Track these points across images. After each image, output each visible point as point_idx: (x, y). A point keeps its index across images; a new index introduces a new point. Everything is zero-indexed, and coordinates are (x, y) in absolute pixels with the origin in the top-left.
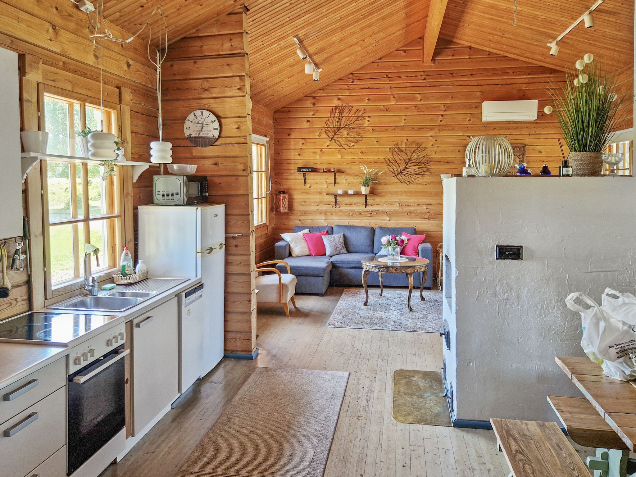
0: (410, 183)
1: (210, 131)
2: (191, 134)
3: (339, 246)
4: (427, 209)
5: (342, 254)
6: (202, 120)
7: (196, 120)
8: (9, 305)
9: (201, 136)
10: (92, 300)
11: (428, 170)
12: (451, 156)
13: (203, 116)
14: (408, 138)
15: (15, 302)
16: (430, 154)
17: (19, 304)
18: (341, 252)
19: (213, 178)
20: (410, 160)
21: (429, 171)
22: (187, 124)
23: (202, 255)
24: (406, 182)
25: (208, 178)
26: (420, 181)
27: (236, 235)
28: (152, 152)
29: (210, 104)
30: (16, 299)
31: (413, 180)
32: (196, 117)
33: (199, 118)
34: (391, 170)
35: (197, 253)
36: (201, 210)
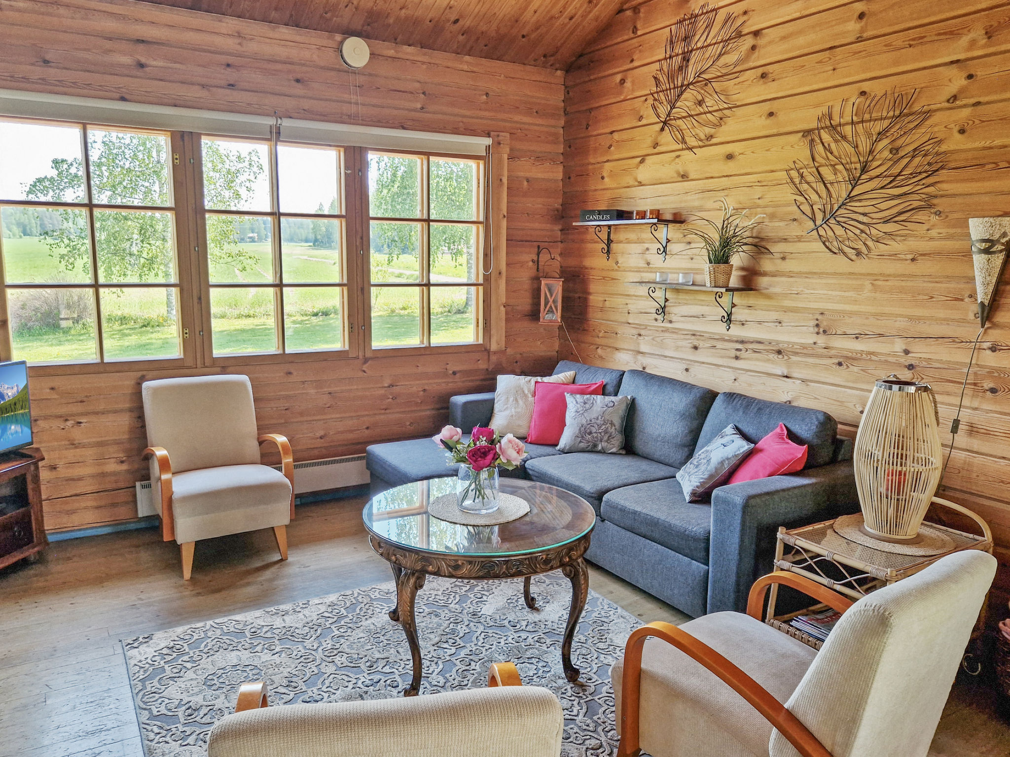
0: (859, 253)
3: (594, 430)
4: (907, 352)
5: (603, 452)
11: (928, 205)
12: (998, 142)
14: (865, 87)
16: (941, 136)
18: (600, 448)
20: (864, 170)
21: (930, 206)
24: (846, 250)
26: (895, 246)
31: (870, 243)
34: (806, 208)
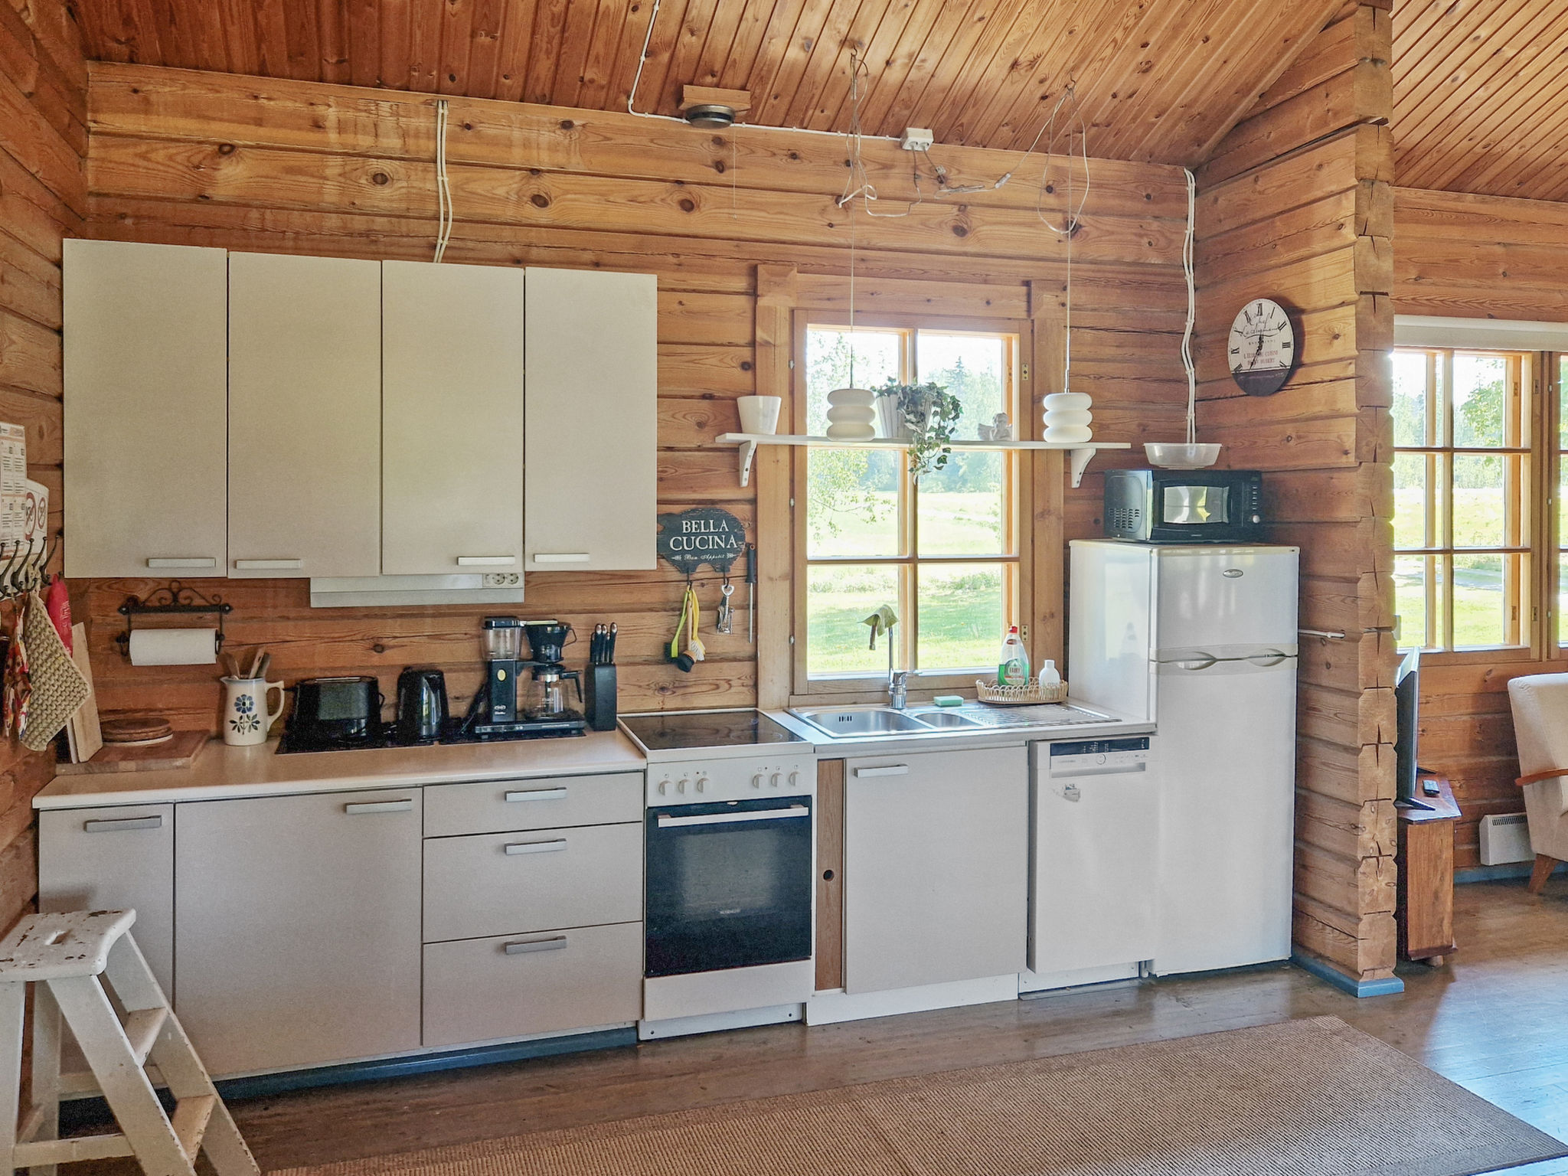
1: (1276, 352)
2: (1240, 366)
6: (1261, 326)
7: (1249, 328)
8: (714, 687)
9: (1258, 366)
10: (880, 716)
13: (1261, 315)
15: (727, 686)
17: (733, 690)
19: (1287, 476)
22: (1235, 340)
23: (1158, 668)
25: (1264, 476)
27: (1329, 635)
28: (1046, 418)
29: (1282, 281)
30: (728, 681)
32: (1249, 320)
33: (1254, 321)
35: (1149, 660)
36: (1159, 554)
